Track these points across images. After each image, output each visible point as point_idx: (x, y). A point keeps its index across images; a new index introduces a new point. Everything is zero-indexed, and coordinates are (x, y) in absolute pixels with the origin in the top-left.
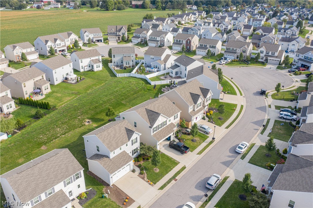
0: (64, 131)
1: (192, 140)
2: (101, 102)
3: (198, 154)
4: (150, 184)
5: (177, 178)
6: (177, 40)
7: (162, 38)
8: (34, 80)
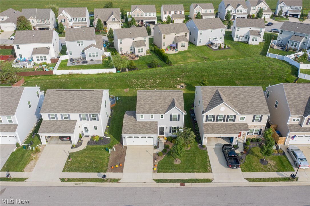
0: (154, 85)
1: (262, 160)
2: (213, 73)
3: (247, 179)
4: (154, 169)
8: (175, 34)
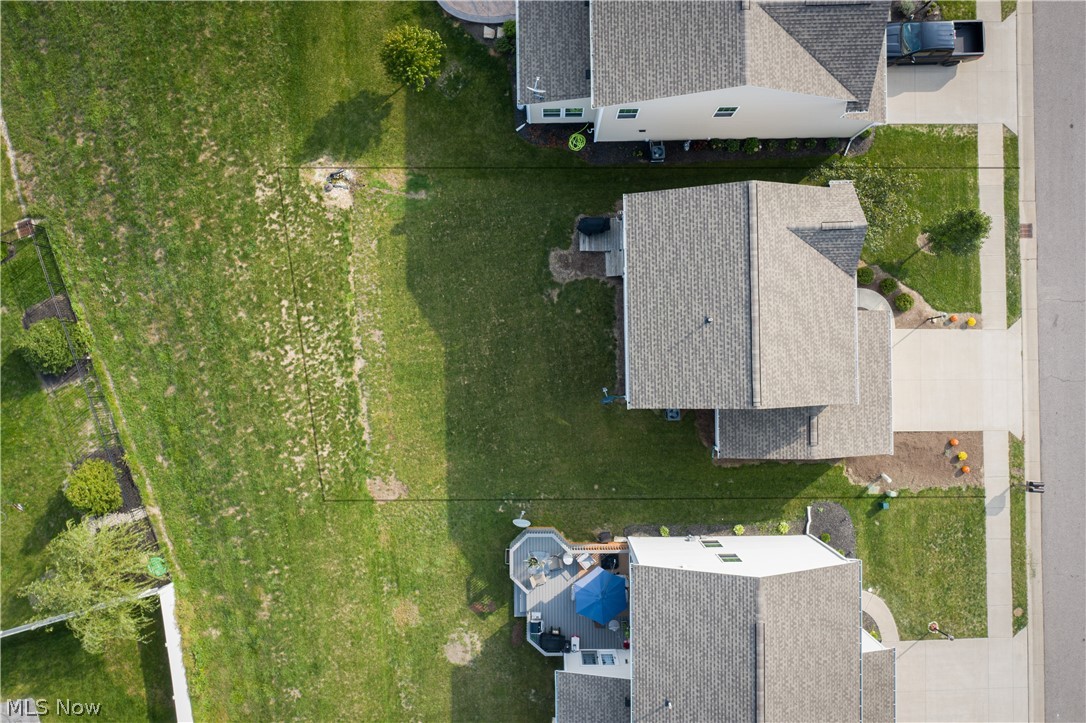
0: (329, 339)
4: (965, 326)
5: (1023, 220)
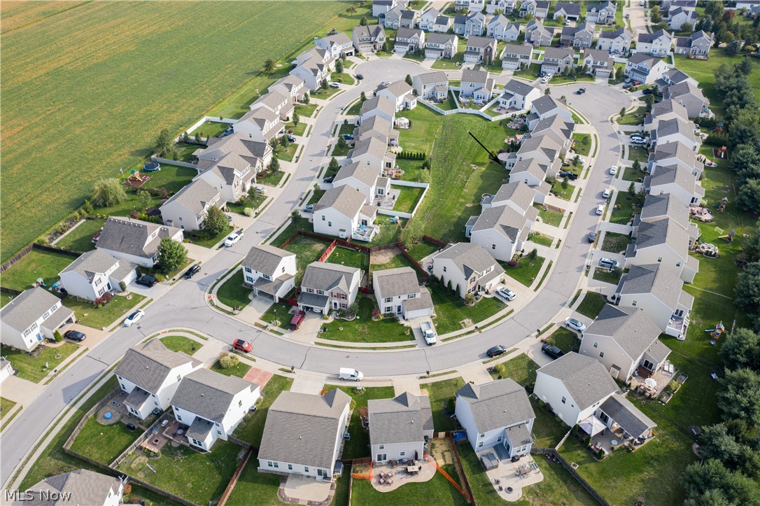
6: (471, 48)
7: (448, 46)
